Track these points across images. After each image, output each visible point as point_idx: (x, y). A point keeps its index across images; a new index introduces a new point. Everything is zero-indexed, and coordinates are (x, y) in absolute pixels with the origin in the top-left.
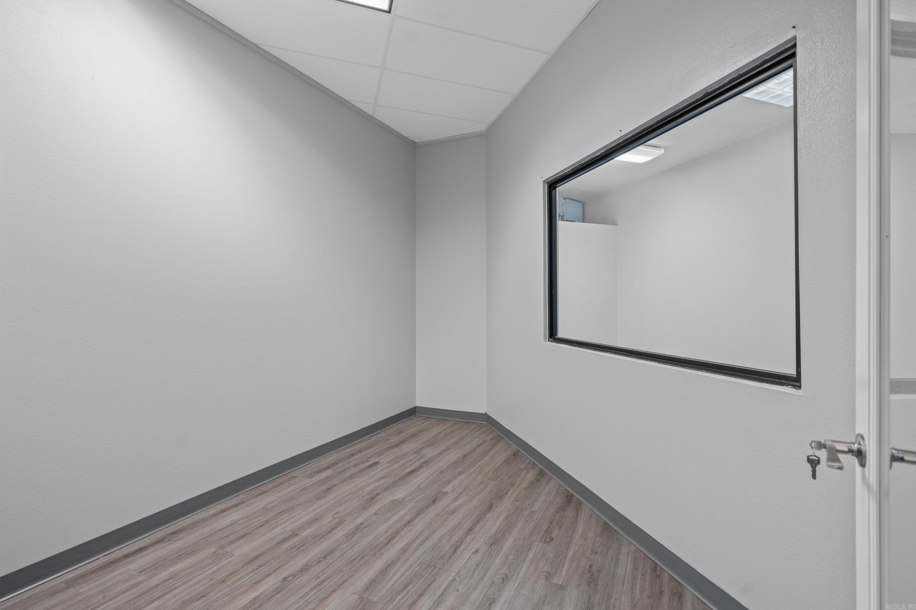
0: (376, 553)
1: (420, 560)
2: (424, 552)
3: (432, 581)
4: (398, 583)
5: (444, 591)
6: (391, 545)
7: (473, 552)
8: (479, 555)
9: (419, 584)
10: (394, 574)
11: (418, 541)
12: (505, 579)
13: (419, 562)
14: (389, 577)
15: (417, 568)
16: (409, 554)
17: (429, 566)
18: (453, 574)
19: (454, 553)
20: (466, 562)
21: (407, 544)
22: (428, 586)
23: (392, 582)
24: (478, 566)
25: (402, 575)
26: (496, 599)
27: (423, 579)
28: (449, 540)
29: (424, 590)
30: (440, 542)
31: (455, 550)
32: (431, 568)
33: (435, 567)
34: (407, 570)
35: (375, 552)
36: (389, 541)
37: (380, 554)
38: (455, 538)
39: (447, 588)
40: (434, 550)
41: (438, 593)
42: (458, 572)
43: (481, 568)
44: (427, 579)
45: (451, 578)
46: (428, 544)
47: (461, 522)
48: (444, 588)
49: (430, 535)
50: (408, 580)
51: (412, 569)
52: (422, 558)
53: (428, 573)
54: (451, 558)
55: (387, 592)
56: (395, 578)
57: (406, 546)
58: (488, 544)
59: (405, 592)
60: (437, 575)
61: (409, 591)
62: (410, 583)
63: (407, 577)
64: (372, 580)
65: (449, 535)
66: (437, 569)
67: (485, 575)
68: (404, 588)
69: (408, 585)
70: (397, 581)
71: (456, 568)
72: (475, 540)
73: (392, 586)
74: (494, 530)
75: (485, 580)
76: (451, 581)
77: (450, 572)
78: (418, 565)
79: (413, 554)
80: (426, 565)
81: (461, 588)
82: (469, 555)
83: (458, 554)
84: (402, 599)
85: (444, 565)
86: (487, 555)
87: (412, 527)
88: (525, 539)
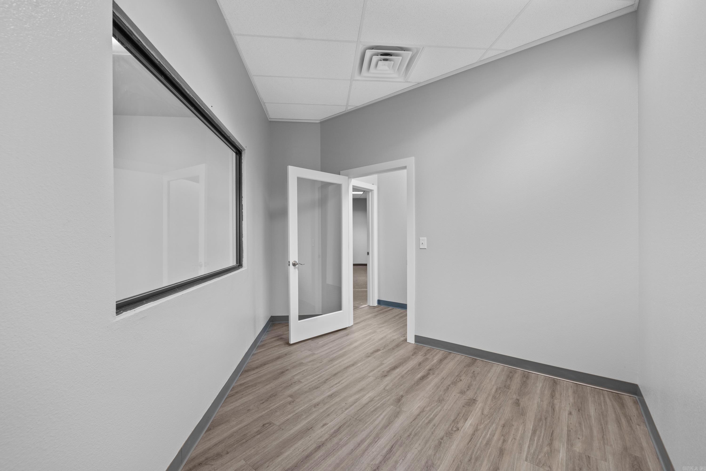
0: (400, 438)
1: (365, 426)
2: (362, 432)
3: (359, 411)
4: (380, 413)
5: (353, 404)
6: (389, 445)
7: (327, 425)
8: (324, 422)
9: (368, 410)
10: (383, 419)
11: (366, 444)
12: (317, 404)
13: (367, 424)
14: (386, 417)
15: (368, 420)
16: (373, 432)
17: (360, 421)
18: (346, 412)
19: (340, 427)
20: (334, 419)
21: (376, 442)
22: (362, 408)
23: (384, 414)
24: (329, 415)
25: (378, 417)
26: (328, 397)
27: (365, 412)
28: (341, 440)
29: (364, 406)
30: (349, 439)
31: (339, 429)
32: (359, 419)
33: (356, 419)
34: (375, 420)
35: (401, 440)
36: (391, 449)
37: (396, 436)
38: (335, 440)
39: (351, 406)
40: (354, 433)
41: (357, 404)
42: (342, 414)
43: (326, 414)
44: (362, 412)
45: (348, 411)
46: (358, 439)
47: (324, 459)
48: (353, 406)
49: (355, 448)
50: (374, 413)
51: (372, 420)
52: (364, 427)
53: (361, 416)
54: (344, 423)
55: (386, 409)
56: (382, 416)
57: (376, 440)
58: (313, 429)
59: (376, 407)
60: (356, 414)
61: (373, 407)
62: (373, 412)
63: (375, 415)
64: (397, 418)
65: (340, 445)
66: (355, 417)
67: (327, 409)
68: (376, 409)
69: (374, 411)
70: (381, 414)
71: (343, 416)
72: (320, 435)
73: (383, 411)
74: (300, 442)
75: (329, 406)
76: (348, 409)
77: (347, 414)
78: (368, 422)
79: (371, 432)
80: (362, 421)
81: (344, 404)
82: (330, 423)
83: (338, 425)
84: (377, 404)
85: (350, 419)
86: (318, 421)
87: (372, 463)
88: (283, 429)
